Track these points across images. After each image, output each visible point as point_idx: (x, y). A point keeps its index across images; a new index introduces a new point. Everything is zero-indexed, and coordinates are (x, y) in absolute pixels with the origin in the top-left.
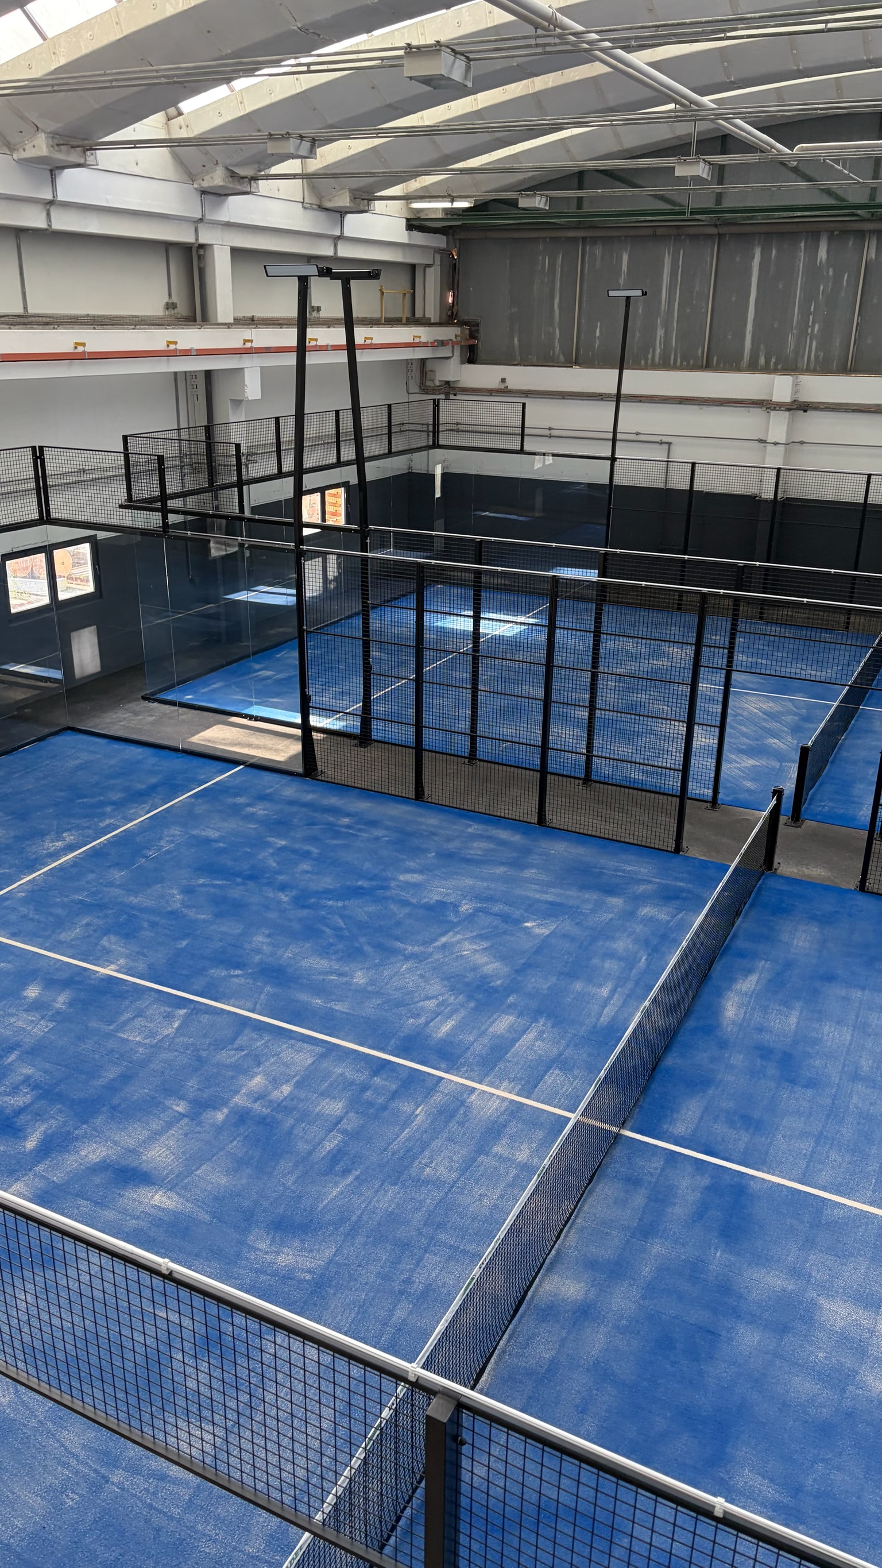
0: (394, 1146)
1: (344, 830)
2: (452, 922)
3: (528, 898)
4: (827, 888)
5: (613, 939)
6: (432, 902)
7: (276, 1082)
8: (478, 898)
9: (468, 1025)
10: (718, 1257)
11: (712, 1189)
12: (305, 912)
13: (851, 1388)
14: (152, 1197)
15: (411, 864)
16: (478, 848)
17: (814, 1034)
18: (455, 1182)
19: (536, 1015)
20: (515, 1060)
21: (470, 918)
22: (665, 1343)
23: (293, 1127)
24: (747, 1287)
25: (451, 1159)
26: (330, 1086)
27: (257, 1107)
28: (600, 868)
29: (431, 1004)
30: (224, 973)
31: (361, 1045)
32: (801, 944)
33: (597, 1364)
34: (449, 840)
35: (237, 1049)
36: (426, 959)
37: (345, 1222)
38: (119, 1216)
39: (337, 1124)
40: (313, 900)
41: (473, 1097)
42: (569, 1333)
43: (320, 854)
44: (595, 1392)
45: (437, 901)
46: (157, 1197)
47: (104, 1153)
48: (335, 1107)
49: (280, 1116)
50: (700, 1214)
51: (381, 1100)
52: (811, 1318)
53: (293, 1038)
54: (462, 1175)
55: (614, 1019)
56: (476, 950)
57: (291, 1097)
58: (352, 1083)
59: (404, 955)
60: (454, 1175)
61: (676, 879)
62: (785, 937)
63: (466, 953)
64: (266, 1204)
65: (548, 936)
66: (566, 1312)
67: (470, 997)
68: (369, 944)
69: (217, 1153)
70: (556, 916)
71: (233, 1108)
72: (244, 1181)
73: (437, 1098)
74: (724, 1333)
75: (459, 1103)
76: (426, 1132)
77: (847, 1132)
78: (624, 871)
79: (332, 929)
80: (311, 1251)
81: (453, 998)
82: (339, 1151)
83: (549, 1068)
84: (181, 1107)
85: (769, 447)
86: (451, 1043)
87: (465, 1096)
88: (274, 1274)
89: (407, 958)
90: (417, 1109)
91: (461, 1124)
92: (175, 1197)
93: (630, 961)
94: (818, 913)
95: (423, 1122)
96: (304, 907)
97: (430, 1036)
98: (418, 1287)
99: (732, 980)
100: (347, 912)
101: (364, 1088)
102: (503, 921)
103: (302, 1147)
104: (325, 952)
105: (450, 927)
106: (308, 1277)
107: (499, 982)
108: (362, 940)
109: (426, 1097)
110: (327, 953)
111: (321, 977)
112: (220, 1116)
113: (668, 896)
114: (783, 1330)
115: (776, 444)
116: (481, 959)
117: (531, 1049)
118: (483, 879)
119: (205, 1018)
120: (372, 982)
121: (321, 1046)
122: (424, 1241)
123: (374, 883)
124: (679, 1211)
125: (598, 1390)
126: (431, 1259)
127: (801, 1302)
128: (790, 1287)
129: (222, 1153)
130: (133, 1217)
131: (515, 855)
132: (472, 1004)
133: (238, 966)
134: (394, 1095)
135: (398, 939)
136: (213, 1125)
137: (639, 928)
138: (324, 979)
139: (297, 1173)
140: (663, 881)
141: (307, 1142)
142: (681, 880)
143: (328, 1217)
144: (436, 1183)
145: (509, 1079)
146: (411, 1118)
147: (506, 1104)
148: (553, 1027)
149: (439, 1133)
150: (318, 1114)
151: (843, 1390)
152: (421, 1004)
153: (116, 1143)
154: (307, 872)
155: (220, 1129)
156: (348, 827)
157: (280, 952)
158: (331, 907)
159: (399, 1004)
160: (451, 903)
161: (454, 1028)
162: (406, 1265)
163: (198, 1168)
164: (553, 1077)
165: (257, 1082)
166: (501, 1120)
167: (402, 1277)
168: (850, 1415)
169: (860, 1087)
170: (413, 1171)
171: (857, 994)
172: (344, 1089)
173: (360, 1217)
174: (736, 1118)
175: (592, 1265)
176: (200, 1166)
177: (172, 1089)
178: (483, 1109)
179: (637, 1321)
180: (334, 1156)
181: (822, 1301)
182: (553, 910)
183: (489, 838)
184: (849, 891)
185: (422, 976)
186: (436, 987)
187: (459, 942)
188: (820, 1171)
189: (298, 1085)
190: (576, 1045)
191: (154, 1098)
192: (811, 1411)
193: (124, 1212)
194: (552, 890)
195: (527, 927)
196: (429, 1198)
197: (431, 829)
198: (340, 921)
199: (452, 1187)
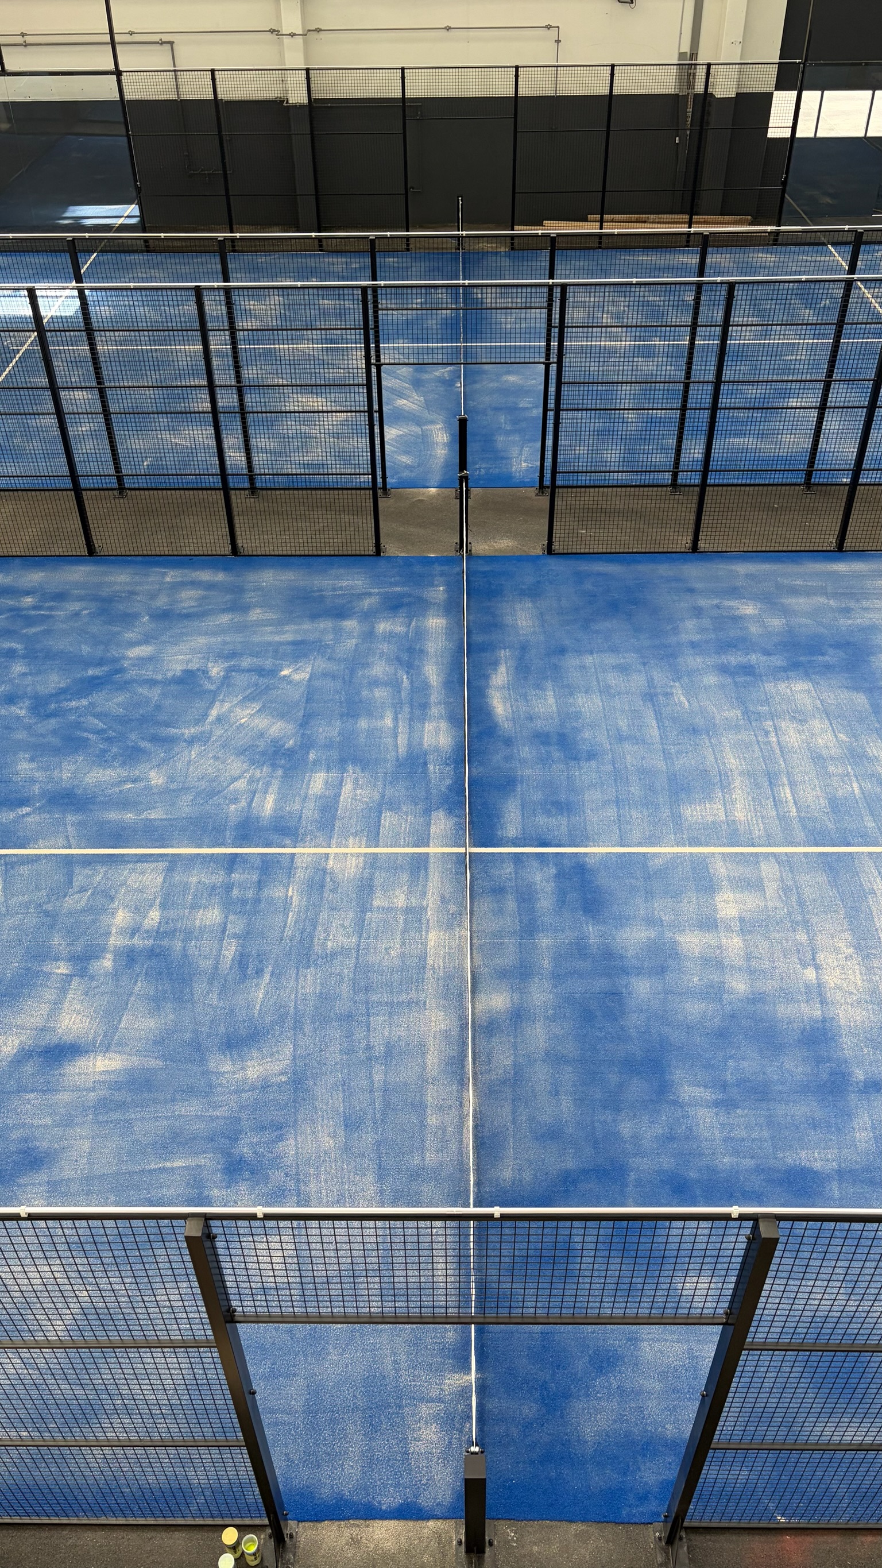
0: (288, 933)
1: (33, 613)
2: (210, 691)
3: (269, 644)
4: (520, 559)
5: (366, 665)
6: (178, 674)
7: (139, 910)
8: (221, 656)
9: (288, 794)
10: (592, 931)
11: (560, 876)
12: (53, 723)
13: (725, 996)
14: (94, 1065)
15: (130, 635)
16: (188, 599)
17: (572, 709)
18: (358, 945)
19: (342, 763)
20: (347, 815)
21: (226, 679)
22: (587, 1017)
23: (184, 949)
24: (623, 947)
25: (342, 925)
26: (195, 896)
27: (137, 941)
28: (319, 591)
29: (241, 784)
30: (12, 815)
31: (200, 846)
32: (524, 623)
33: (547, 1054)
34: (153, 596)
35: (80, 892)
36: (210, 738)
37: (286, 1018)
38: (76, 1095)
39: (224, 931)
40: (53, 706)
41: (331, 862)
42: (516, 1037)
43: (26, 648)
44: (557, 1076)
45: (182, 671)
46: (99, 1063)
47: (16, 1042)
48: (212, 916)
49: (165, 943)
50: (561, 901)
51: (250, 894)
52: (677, 954)
53: (129, 862)
54: (360, 937)
55: (410, 745)
56: (252, 715)
57: (165, 920)
58: (214, 888)
59: (185, 741)
60: (354, 940)
61: (392, 584)
62: (509, 620)
63: (243, 721)
64: (205, 1029)
65: (310, 679)
66: (503, 1022)
67: (274, 766)
68: (143, 738)
69: (128, 1000)
70: (305, 655)
71: (115, 951)
72: (171, 1017)
73: (300, 874)
74: (624, 990)
75: (320, 873)
76: (308, 910)
77: (636, 790)
78: (341, 588)
79: (94, 733)
80: (272, 1055)
81: (258, 771)
82: (241, 955)
83: (380, 812)
84: (62, 969)
85: (287, 40)
86: (282, 817)
87: (323, 864)
88: (253, 1088)
89: (191, 741)
90: (287, 891)
91: (334, 890)
92: (118, 1057)
93: (395, 685)
94: (523, 587)
95: (300, 901)
96: (49, 716)
97: (258, 818)
98: (379, 1050)
99: (487, 677)
100: (98, 710)
101: (229, 888)
102: (259, 676)
103: (206, 964)
104: (102, 759)
105: (212, 698)
106: (284, 1079)
107: (291, 742)
108: (133, 736)
109: (289, 878)
110: (106, 761)
111: (117, 790)
112: (107, 963)
113: (394, 605)
114: (661, 971)
115: (292, 35)
116: (262, 723)
117: (356, 800)
118: (214, 634)
119: (24, 870)
120: (171, 779)
121: (162, 861)
122: (362, 1008)
123: (106, 668)
124: (545, 903)
125: (558, 1073)
126: (378, 1021)
127: (664, 944)
128: (652, 935)
129: (133, 999)
130: (89, 1090)
131: (228, 597)
132: (280, 772)
133: (23, 802)
134: (260, 885)
135: (168, 725)
136: (106, 975)
137: (385, 647)
138: (120, 791)
139: (216, 991)
140: (381, 590)
141: (205, 957)
142: (396, 584)
143: (268, 1019)
144: (344, 952)
145: (352, 834)
146: (287, 901)
147: (362, 859)
148: (363, 771)
149: (320, 906)
150: (200, 928)
151: (721, 1000)
152: (232, 787)
153: (21, 1027)
154: (24, 674)
155: (115, 975)
156: (35, 608)
157: (56, 774)
158: (77, 708)
159: (212, 793)
160: (198, 670)
161: (276, 801)
162: (359, 1034)
163: (120, 1021)
164: (388, 820)
165: (121, 917)
166: (366, 875)
167: (362, 1046)
168: (733, 1016)
169: (628, 746)
170: (318, 949)
171: (589, 660)
172: (210, 895)
173: (296, 1008)
174: (549, 807)
175: (503, 974)
176: (120, 1019)
177: (43, 954)
178: (345, 871)
179: (559, 1007)
180: (240, 962)
181: (678, 937)
182: (300, 650)
183: (194, 584)
184: (538, 557)
185: (216, 758)
186: (236, 766)
187: (230, 711)
188: (631, 830)
189: (163, 906)
190: (391, 783)
191: (29, 969)
192: (708, 1024)
193: (76, 1089)
194: (287, 628)
195: (285, 676)
196: (346, 967)
197: (127, 588)
198: (96, 722)
199: (358, 951)
